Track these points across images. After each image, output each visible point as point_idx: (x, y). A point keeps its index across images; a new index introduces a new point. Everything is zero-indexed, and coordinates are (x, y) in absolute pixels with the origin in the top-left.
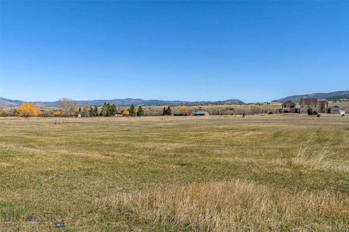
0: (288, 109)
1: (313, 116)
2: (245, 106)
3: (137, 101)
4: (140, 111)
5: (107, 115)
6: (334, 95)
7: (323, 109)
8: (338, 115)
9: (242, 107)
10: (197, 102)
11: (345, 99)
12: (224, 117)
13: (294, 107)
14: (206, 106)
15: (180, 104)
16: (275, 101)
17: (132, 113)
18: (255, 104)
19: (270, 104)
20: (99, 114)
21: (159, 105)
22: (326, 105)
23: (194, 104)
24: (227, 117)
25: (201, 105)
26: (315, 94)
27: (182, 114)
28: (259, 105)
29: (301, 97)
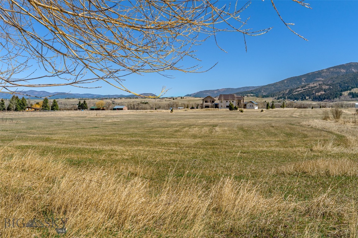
0: (209, 104)
1: (233, 111)
2: (159, 100)
3: (42, 93)
4: (54, 105)
5: (16, 110)
6: (242, 90)
7: (240, 104)
8: (253, 110)
9: (157, 101)
10: (109, 96)
11: (251, 95)
12: (150, 112)
13: (214, 102)
14: (120, 100)
15: (91, 97)
16: (188, 95)
17: (45, 107)
18: (170, 98)
19: (183, 98)
20: (6, 109)
21: (68, 98)
22: (242, 101)
23: (107, 97)
24: (153, 112)
25: (114, 99)
26: (226, 89)
27: (99, 108)
28: (174, 99)
29: (212, 92)
